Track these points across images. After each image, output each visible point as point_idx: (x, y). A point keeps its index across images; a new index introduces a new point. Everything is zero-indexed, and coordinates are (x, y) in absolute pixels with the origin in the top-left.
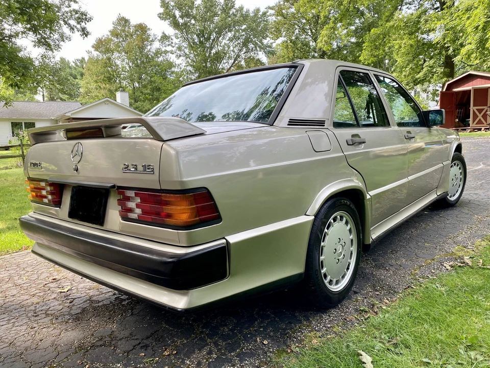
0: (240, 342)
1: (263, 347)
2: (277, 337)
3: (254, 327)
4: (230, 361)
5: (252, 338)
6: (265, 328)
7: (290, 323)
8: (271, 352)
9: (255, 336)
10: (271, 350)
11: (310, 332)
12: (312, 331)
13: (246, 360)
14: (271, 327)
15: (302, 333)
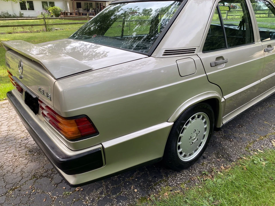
0: (121, 188)
1: (133, 193)
2: (144, 187)
3: (132, 177)
4: (111, 201)
5: (129, 186)
6: (139, 179)
7: (155, 177)
8: (137, 198)
9: (131, 184)
10: (138, 197)
11: (165, 186)
12: (167, 185)
13: (121, 202)
14: (143, 179)
15: (160, 186)
